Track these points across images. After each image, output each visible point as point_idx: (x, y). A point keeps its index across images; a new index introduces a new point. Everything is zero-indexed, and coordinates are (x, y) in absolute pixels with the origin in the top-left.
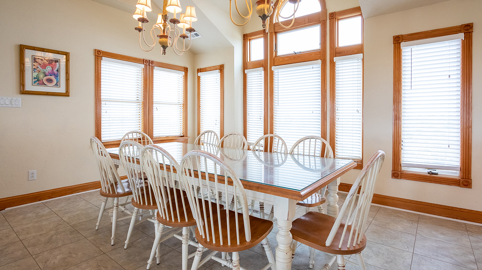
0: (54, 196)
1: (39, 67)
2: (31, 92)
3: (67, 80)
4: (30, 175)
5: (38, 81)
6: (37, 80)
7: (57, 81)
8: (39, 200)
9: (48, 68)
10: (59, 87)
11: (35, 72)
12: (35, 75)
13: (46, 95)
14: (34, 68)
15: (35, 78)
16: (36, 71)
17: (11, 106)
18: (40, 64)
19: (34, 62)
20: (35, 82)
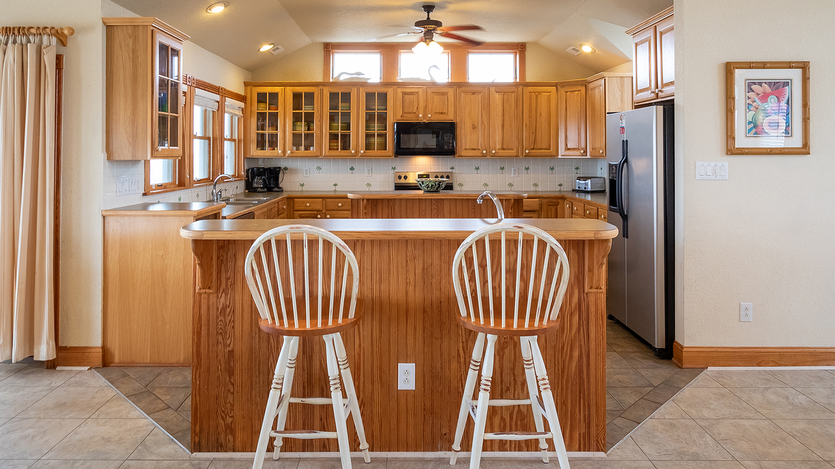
0: (782, 363)
1: (757, 100)
2: (746, 151)
3: (806, 120)
4: (743, 313)
5: (754, 127)
6: (753, 125)
7: (787, 124)
8: (759, 365)
9: (770, 99)
10: (791, 136)
11: (750, 110)
12: (750, 115)
13: (769, 154)
14: (748, 104)
15: (750, 123)
16: (752, 108)
17: (713, 178)
18: (759, 94)
19: (748, 92)
20: (750, 130)
